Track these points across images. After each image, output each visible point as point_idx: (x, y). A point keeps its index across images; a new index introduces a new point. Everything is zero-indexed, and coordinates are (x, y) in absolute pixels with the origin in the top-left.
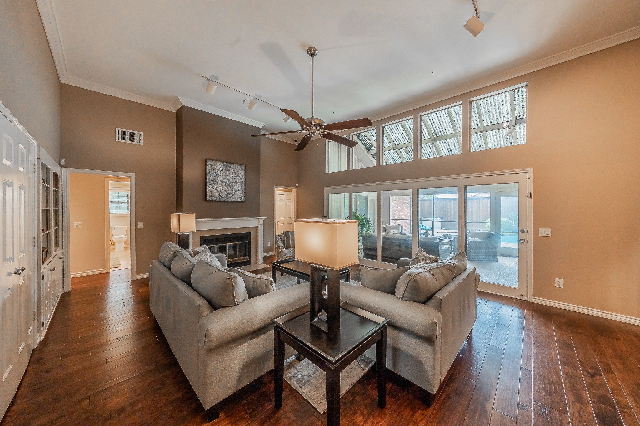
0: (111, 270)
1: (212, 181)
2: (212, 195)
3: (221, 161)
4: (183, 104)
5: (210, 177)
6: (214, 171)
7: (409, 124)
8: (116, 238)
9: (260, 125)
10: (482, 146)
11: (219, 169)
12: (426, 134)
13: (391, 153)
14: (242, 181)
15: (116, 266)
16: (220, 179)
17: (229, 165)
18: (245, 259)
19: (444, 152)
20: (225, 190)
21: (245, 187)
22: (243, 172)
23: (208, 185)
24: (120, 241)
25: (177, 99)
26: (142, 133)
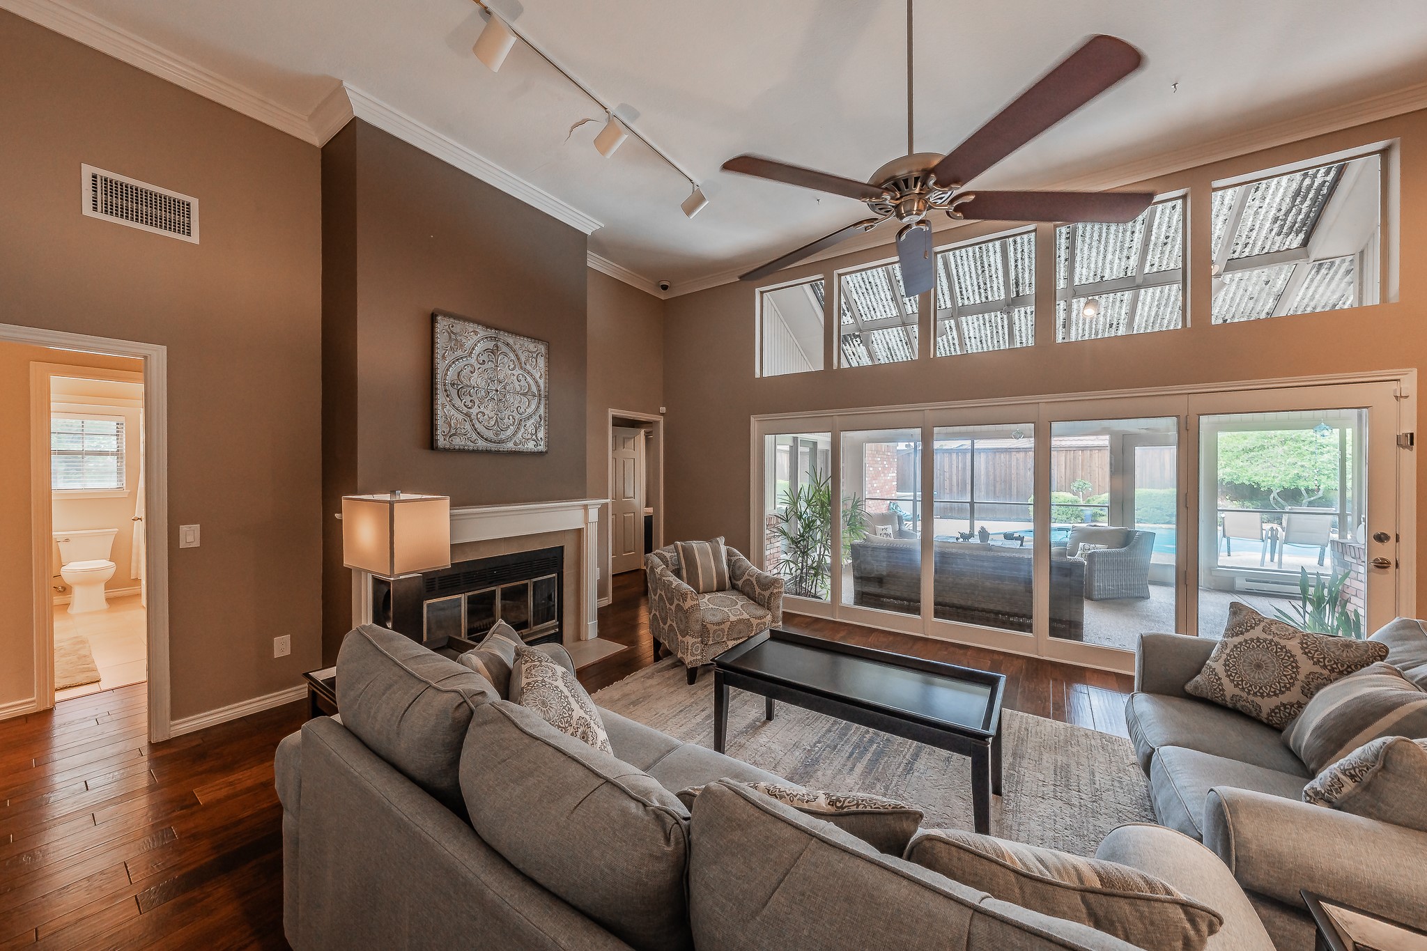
0: (59, 696)
1: (453, 385)
2: (453, 431)
3: (479, 323)
4: (355, 114)
5: (446, 371)
6: (459, 353)
7: (959, 261)
8: (71, 569)
9: (587, 225)
10: (1114, 326)
11: (473, 349)
12: (992, 290)
13: (887, 336)
14: (539, 391)
15: (80, 678)
16: (476, 380)
17: (505, 337)
18: (547, 629)
19: (1021, 337)
20: (492, 414)
21: (548, 407)
22: (542, 362)
23: (441, 399)
24: (88, 580)
25: (337, 91)
26: (195, 203)
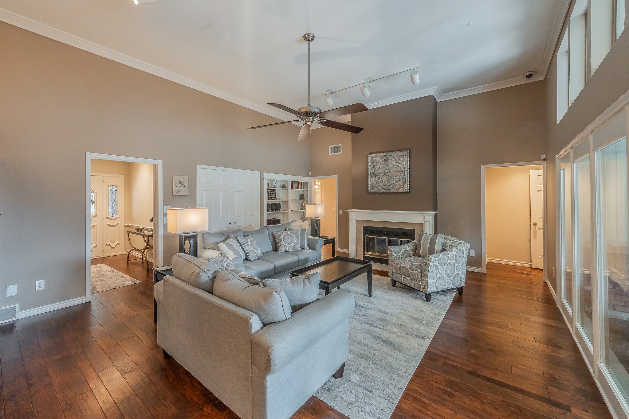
1: (373, 173)
2: (374, 187)
3: (380, 152)
5: (371, 171)
6: (375, 164)
11: (379, 161)
14: (405, 169)
16: (380, 170)
17: (389, 153)
20: (386, 181)
21: (409, 174)
22: (406, 159)
23: (370, 179)
